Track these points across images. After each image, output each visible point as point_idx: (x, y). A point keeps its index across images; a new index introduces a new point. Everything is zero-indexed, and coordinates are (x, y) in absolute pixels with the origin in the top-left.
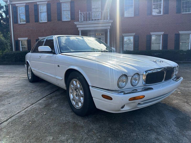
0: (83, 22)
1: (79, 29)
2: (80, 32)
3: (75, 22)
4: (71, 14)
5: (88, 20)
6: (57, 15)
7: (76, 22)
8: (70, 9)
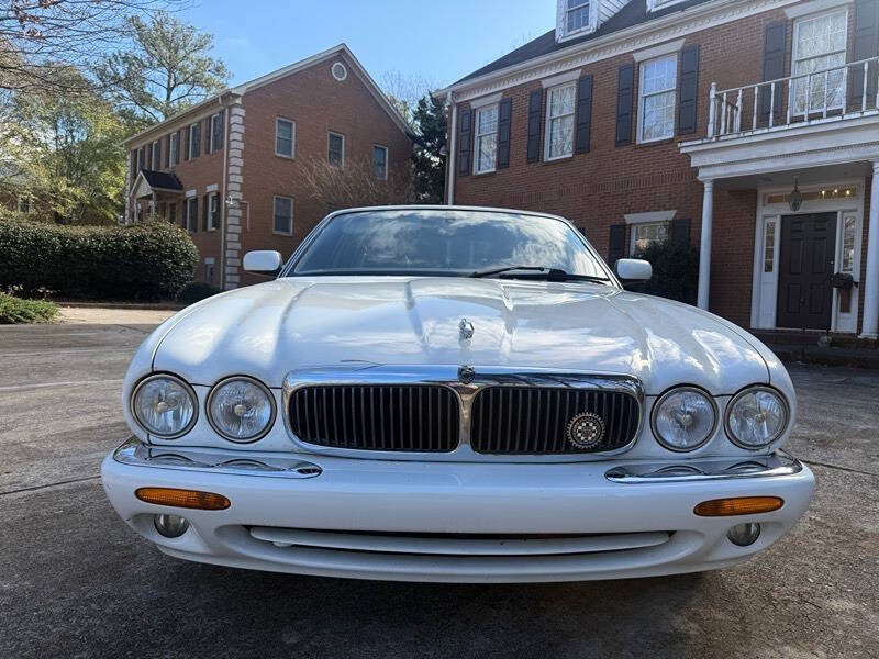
0: (722, 138)
1: (702, 175)
2: (708, 188)
3: (684, 144)
4: (680, 107)
5: (754, 124)
6: (614, 122)
7: (689, 143)
8: (674, 88)
